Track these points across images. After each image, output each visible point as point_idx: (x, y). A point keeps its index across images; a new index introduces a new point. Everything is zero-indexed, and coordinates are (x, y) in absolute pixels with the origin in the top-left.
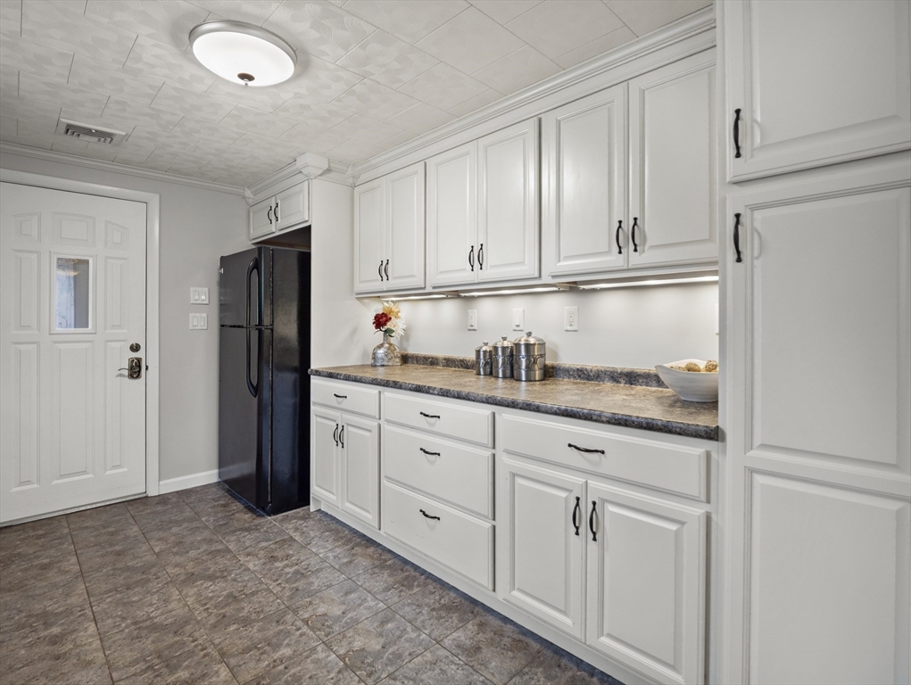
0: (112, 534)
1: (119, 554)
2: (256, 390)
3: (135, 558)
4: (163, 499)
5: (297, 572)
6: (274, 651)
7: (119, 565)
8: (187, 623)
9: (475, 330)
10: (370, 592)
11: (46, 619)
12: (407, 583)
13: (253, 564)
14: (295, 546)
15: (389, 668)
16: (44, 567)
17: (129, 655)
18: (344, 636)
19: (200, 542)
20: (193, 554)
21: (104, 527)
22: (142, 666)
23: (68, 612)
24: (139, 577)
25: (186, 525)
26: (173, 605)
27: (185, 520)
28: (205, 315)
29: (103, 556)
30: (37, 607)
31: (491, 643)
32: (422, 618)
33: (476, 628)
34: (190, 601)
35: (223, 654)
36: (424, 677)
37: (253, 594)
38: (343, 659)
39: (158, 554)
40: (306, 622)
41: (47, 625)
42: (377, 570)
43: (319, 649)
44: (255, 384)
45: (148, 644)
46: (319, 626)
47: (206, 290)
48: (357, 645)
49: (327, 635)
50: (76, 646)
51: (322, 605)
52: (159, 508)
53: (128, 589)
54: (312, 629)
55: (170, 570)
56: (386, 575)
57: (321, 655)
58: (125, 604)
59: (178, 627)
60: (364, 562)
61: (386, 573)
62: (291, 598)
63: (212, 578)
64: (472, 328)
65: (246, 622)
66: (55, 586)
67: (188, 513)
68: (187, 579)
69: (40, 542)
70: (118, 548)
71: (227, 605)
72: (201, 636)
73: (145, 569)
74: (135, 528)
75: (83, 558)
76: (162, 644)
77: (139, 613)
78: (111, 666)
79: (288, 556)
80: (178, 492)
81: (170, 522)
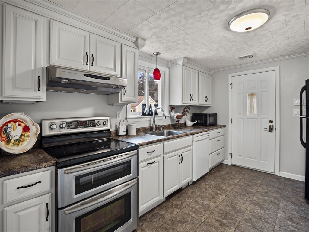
0: (253, 180)
1: (248, 185)
3: (251, 189)
4: (279, 178)
7: (245, 188)
8: (241, 212)
11: (220, 188)
13: (280, 215)
16: (232, 178)
17: (222, 208)
19: (273, 197)
20: (266, 198)
21: (254, 177)
22: (221, 212)
23: (224, 190)
24: (245, 194)
25: (276, 189)
26: (244, 206)
29: (245, 183)
30: (222, 185)
34: (249, 208)
35: (237, 227)
37: (267, 222)
39: (257, 192)
41: (219, 190)
45: (228, 209)
50: (218, 198)
52: (274, 180)
53: (240, 194)
55: (255, 198)
58: (235, 197)
59: (238, 212)
63: (262, 208)
65: (254, 227)
66: (229, 183)
67: (281, 186)
68: (256, 203)
69: (237, 172)
70: (250, 184)
71: (256, 218)
72: (240, 218)
73: (249, 193)
74: (260, 182)
75: (240, 181)
76: (230, 212)
77: (235, 202)
78: (217, 207)
79: (298, 224)
80: (286, 178)
81: (272, 186)
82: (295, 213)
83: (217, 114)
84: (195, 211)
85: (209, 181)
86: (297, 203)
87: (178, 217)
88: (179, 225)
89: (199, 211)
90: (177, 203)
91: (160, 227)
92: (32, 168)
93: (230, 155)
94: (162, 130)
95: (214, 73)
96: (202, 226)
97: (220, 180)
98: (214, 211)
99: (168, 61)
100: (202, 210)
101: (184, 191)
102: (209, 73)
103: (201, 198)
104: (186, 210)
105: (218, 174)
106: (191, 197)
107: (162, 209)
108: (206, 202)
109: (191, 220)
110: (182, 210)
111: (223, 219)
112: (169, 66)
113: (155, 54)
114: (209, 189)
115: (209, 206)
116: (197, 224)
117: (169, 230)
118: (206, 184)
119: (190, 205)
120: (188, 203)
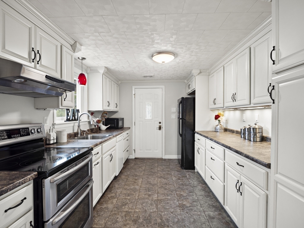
0: (152, 164)
1: (152, 168)
2: (181, 135)
3: (154, 170)
4: (165, 160)
5: (182, 184)
6: (167, 196)
7: (151, 171)
8: (155, 185)
9: (245, 121)
10: (196, 194)
11: (136, 176)
12: (208, 196)
13: (174, 179)
14: (186, 178)
15: (188, 211)
16: (140, 167)
17: (144, 186)
18: (183, 200)
19: (167, 171)
20: (164, 173)
21: (152, 163)
22: (145, 189)
23: (139, 176)
24: (152, 174)
25: (166, 166)
26: (155, 181)
27: (166, 165)
28: (175, 115)
29: (149, 168)
30: (136, 173)
31: (219, 219)
32: (204, 205)
33: (218, 214)
34: (158, 181)
35: (158, 193)
36: (194, 216)
37: (170, 185)
38: (179, 204)
39: (158, 171)
40: (177, 194)
41: (136, 177)
42: (201, 190)
43: (176, 200)
44: (181, 133)
45: (148, 186)
46: (179, 196)
47: (175, 108)
48: (184, 203)
49: (179, 198)
50: (138, 182)
51: (183, 192)
52: (163, 161)
53: (150, 175)
54: (177, 196)
55: (158, 174)
56: (203, 192)
57: (175, 201)
58: (148, 178)
59: (153, 185)
60: (199, 187)
61: (204, 192)
62: (177, 188)
63: (165, 179)
64: (244, 121)
65: (166, 189)
66: (140, 171)
67: (168, 164)
68: (160, 177)
69: (141, 162)
70: (152, 167)
71: (164, 185)
72: (156, 188)
73: (154, 173)
74: (157, 164)
75: (146, 167)
76: (150, 187)
77: (149, 180)
78: (141, 187)
79: (183, 180)
80: (168, 159)
81: (164, 165)
82: (179, 175)
83: (123, 118)
84: (128, 195)
85: (126, 173)
86: (178, 170)
87: (119, 203)
88: (123, 207)
89: (131, 194)
90: (112, 195)
91: (110, 216)
92: (19, 184)
93: (134, 151)
94: (85, 135)
95: (121, 83)
96: (139, 201)
97: (133, 170)
98: (141, 190)
99: (88, 67)
100: (133, 193)
101: (112, 186)
102: (117, 83)
103: (127, 186)
104: (122, 197)
105: (129, 167)
106: (120, 188)
107: (102, 204)
108: (132, 187)
109: (130, 201)
110: (119, 198)
111: (148, 192)
112: (88, 72)
113: (80, 58)
114: (129, 178)
115: (136, 188)
116: (135, 202)
117: (118, 214)
118: (125, 176)
119: (123, 193)
120: (120, 192)
